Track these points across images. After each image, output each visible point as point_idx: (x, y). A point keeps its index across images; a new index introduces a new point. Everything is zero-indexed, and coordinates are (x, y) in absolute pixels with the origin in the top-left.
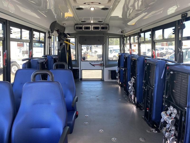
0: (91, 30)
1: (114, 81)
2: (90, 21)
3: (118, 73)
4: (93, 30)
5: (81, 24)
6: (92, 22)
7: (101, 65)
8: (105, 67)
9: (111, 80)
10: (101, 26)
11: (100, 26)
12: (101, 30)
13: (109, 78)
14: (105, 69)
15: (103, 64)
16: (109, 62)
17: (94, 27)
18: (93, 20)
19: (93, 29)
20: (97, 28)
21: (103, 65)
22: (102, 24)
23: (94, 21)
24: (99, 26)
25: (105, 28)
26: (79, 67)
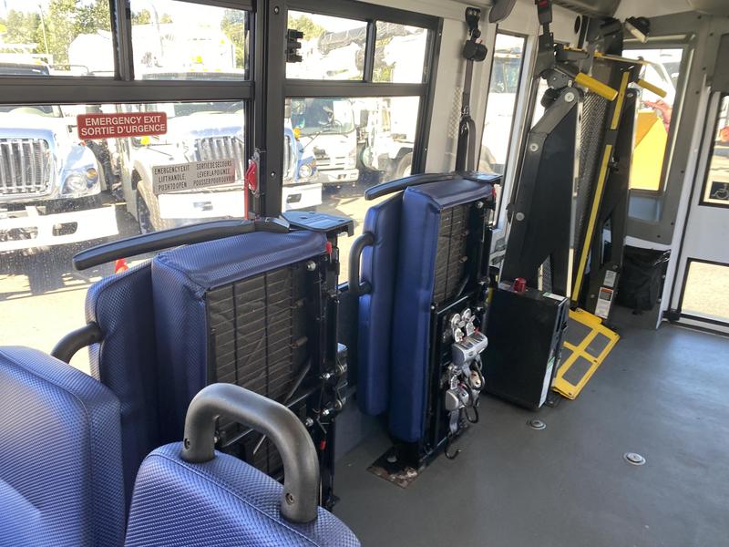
26: (669, 243)
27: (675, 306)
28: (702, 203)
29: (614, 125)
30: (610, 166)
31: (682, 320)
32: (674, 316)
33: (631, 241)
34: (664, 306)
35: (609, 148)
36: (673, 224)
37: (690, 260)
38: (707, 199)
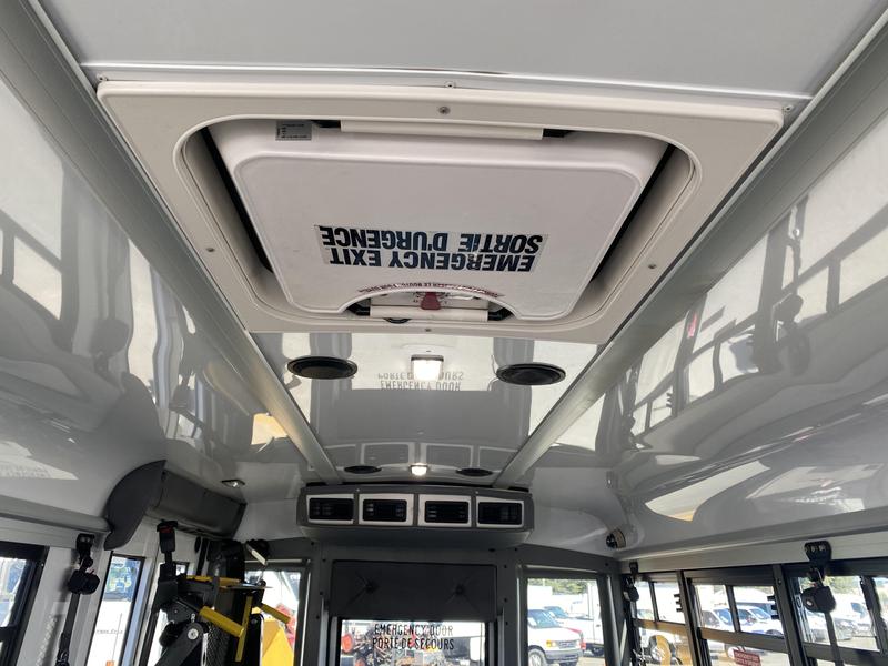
0: (409, 521)
2: (403, 467)
4: (422, 522)
5: (345, 483)
6: (419, 471)
10: (480, 499)
11: (473, 501)
12: (479, 525)
17: (429, 505)
18: (424, 456)
19: (427, 520)
20: (454, 512)
22: (486, 489)
23: (435, 468)
24: (467, 499)
25: (505, 514)
29: (239, 656)
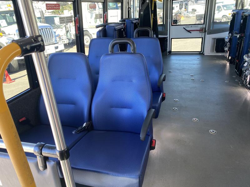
1: (220, 55)
3: (227, 43)
7: (201, 30)
8: (208, 34)
9: (215, 54)
13: (212, 51)
14: (207, 36)
15: (204, 29)
16: (214, 25)
21: (204, 31)
26: (167, 35)
27: (170, 50)
28: (172, 25)
29: (153, 9)
30: (153, 18)
31: (172, 53)
32: (170, 52)
33: (160, 36)
34: (168, 51)
35: (152, 14)
36: (167, 31)
37: (171, 39)
38: (173, 25)
